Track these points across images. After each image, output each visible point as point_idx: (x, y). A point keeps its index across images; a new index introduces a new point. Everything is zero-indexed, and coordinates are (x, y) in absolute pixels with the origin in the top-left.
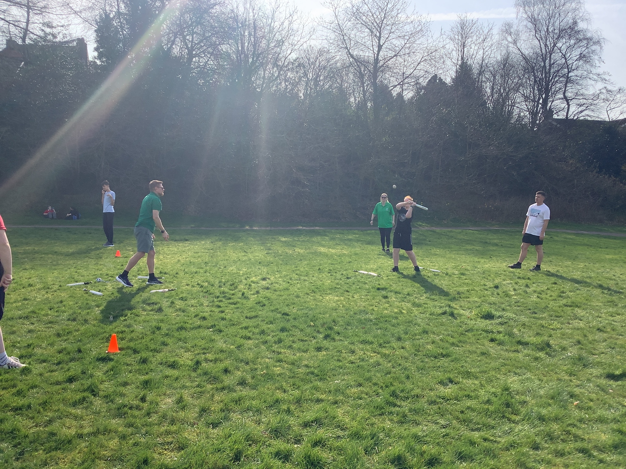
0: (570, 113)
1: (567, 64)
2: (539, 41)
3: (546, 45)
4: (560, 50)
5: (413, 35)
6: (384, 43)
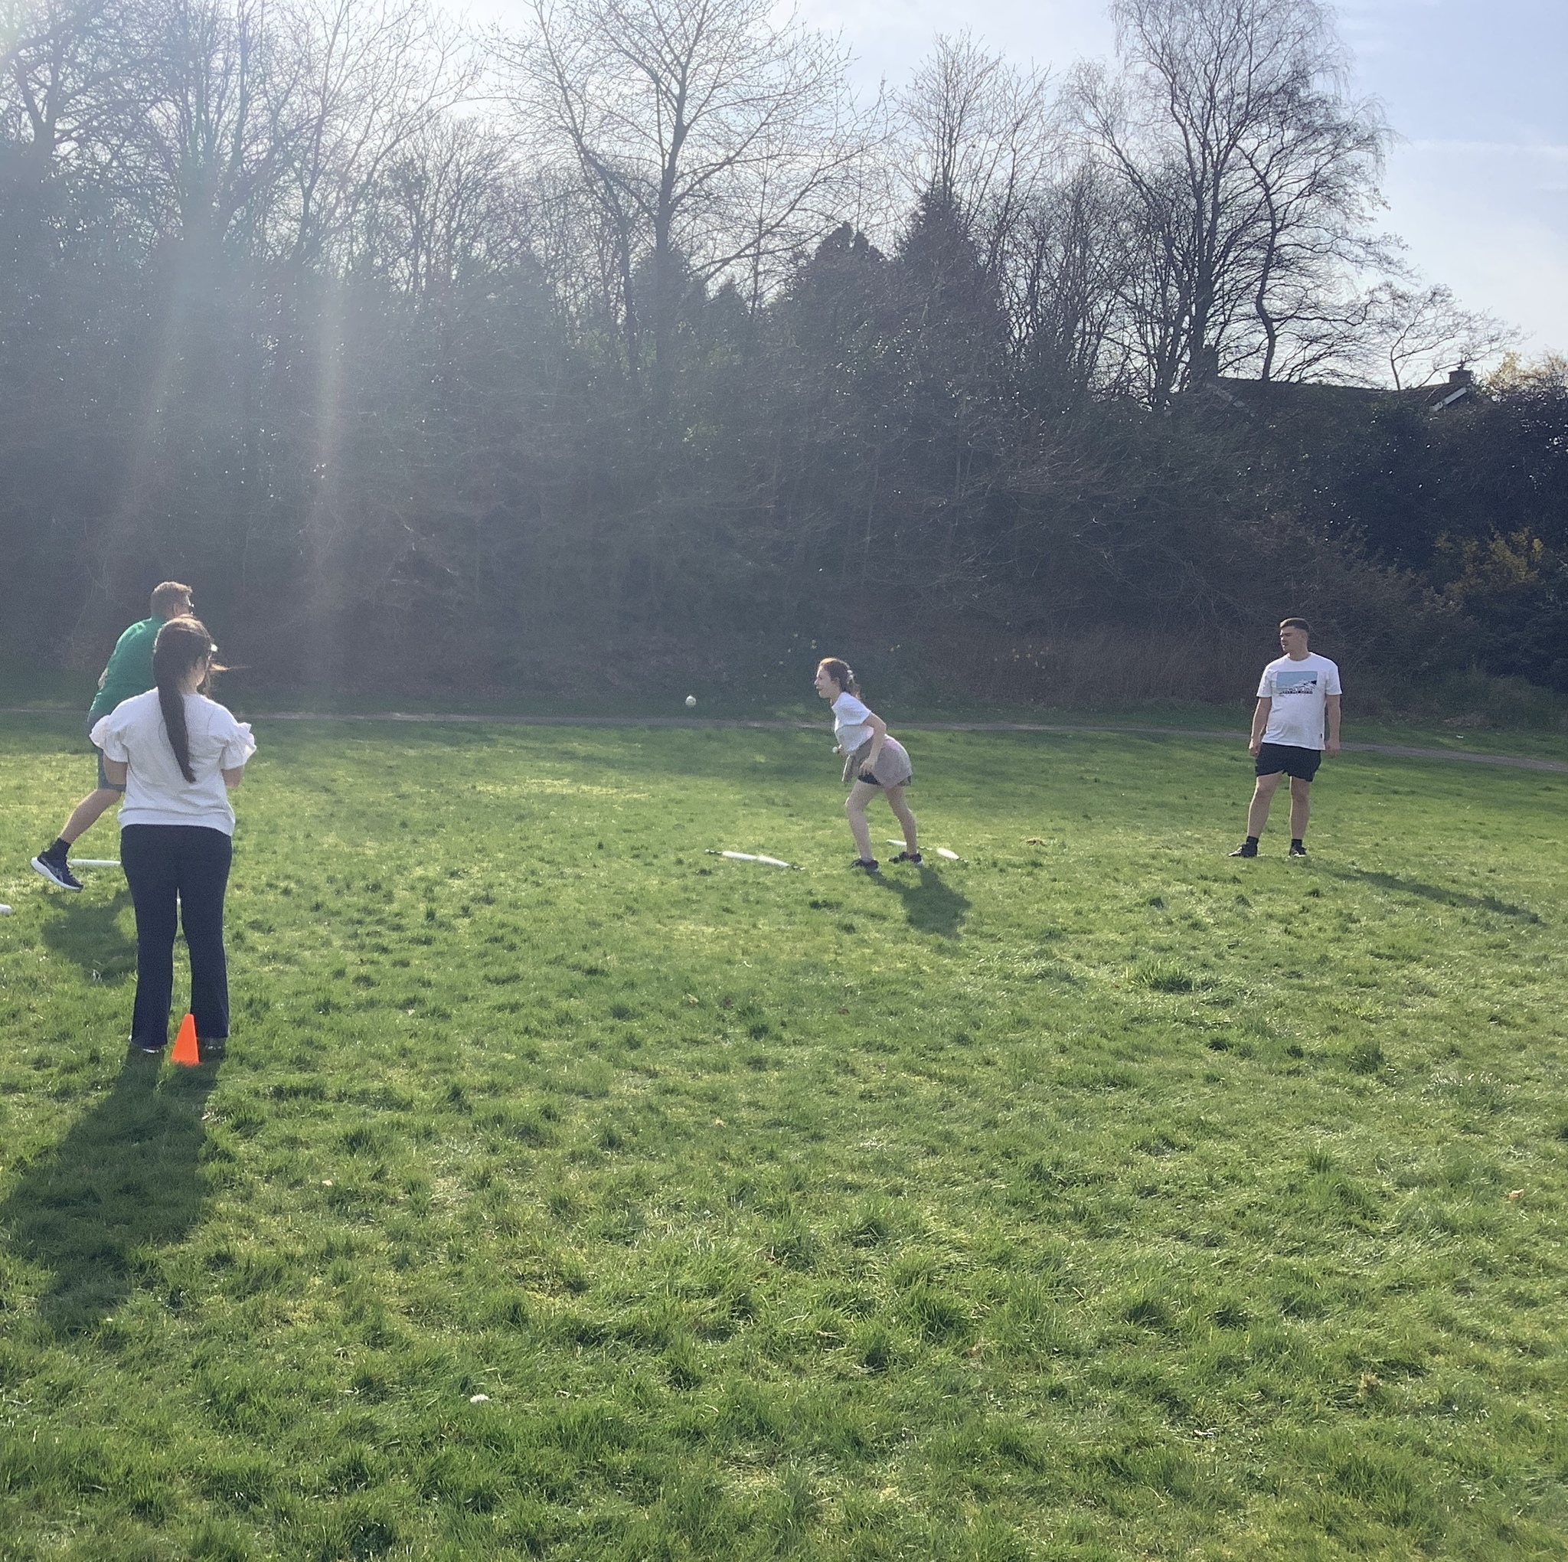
0: (1276, 364)
1: (1271, 207)
2: (1183, 127)
3: (1205, 144)
4: (1250, 160)
5: (789, 97)
6: (695, 118)
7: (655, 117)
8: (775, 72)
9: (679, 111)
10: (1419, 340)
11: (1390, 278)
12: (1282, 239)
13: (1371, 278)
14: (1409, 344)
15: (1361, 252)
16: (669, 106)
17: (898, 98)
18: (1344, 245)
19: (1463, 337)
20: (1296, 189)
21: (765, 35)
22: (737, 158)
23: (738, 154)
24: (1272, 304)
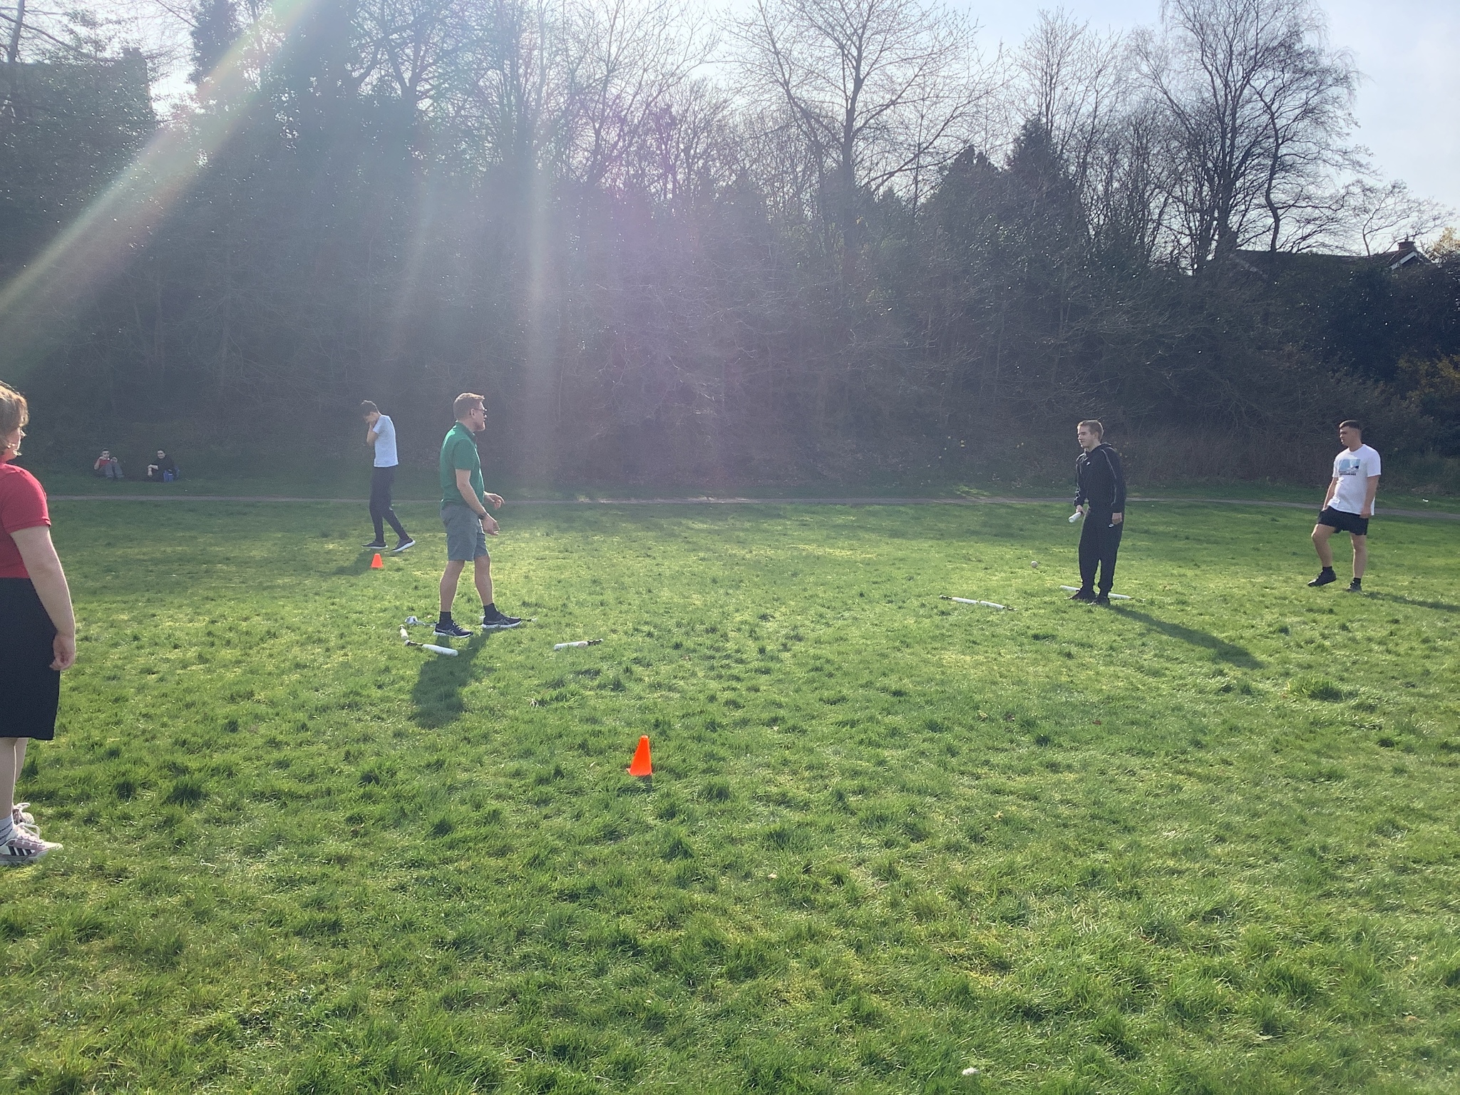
0: (1281, 240)
1: (1274, 127)
2: (1210, 73)
3: (1226, 85)
4: (1259, 95)
5: (933, 56)
6: (868, 74)
7: (841, 72)
8: (925, 39)
9: (857, 68)
10: (1383, 220)
11: (1360, 176)
12: (1283, 150)
13: (1348, 176)
14: (1375, 223)
15: (1338, 158)
16: (850, 65)
17: (1013, 56)
18: (1327, 154)
19: (1414, 217)
20: (1292, 115)
21: (917, 13)
22: (899, 101)
23: (899, 97)
24: (1277, 196)
